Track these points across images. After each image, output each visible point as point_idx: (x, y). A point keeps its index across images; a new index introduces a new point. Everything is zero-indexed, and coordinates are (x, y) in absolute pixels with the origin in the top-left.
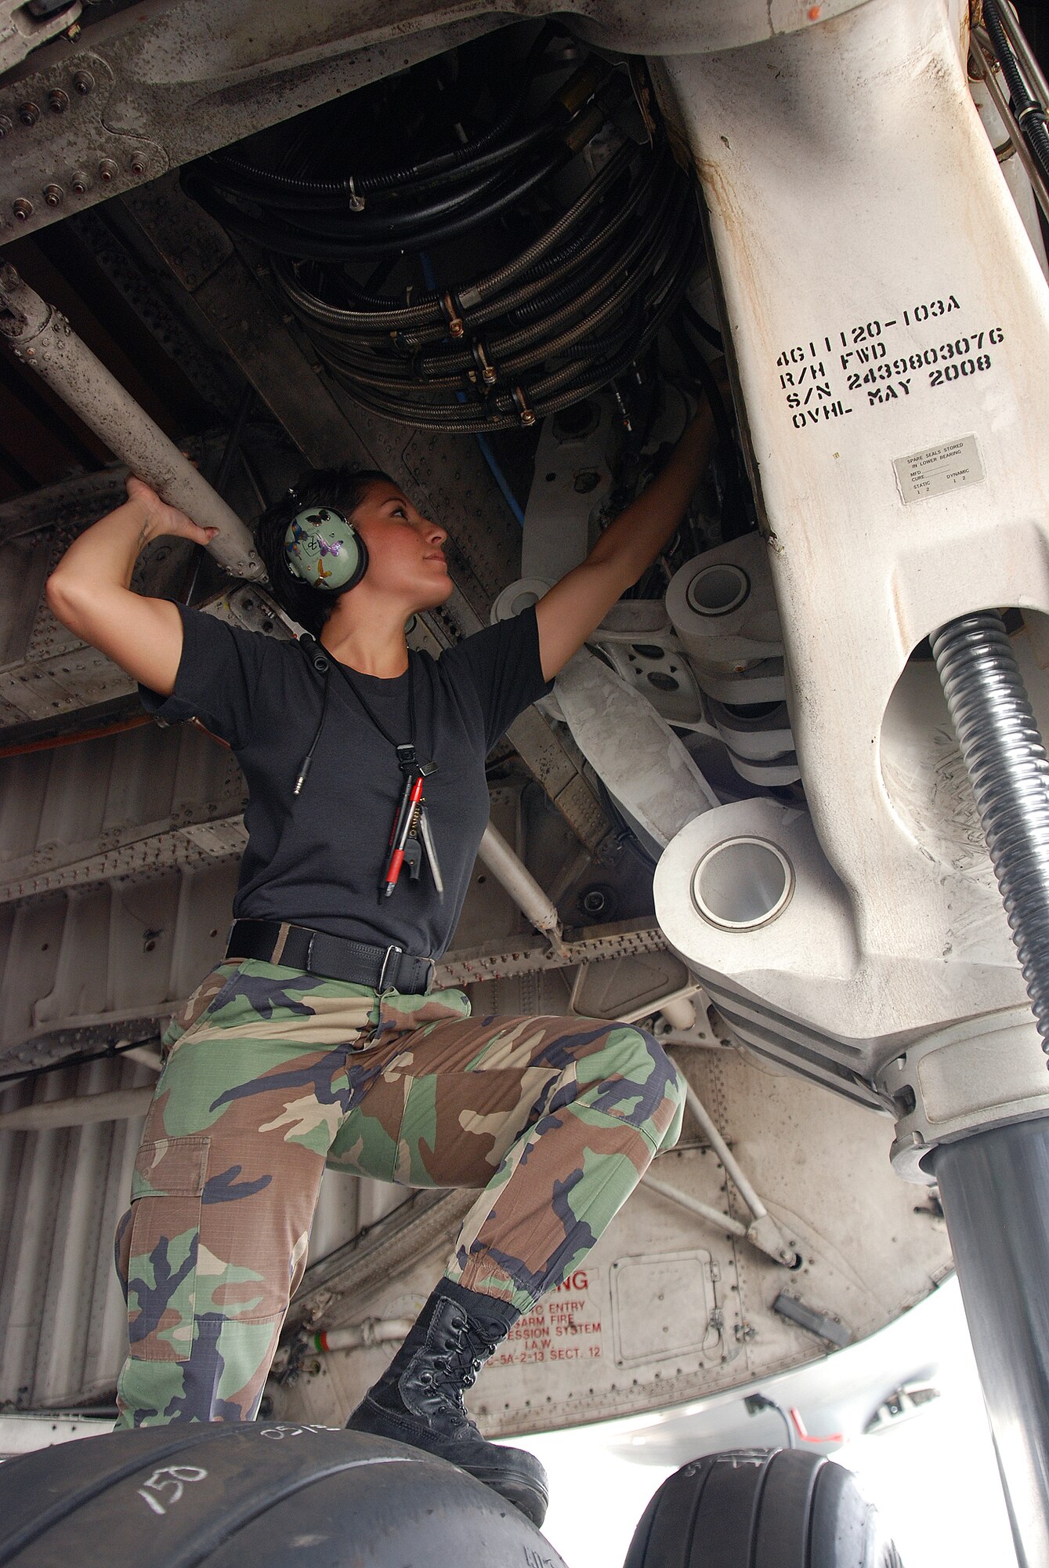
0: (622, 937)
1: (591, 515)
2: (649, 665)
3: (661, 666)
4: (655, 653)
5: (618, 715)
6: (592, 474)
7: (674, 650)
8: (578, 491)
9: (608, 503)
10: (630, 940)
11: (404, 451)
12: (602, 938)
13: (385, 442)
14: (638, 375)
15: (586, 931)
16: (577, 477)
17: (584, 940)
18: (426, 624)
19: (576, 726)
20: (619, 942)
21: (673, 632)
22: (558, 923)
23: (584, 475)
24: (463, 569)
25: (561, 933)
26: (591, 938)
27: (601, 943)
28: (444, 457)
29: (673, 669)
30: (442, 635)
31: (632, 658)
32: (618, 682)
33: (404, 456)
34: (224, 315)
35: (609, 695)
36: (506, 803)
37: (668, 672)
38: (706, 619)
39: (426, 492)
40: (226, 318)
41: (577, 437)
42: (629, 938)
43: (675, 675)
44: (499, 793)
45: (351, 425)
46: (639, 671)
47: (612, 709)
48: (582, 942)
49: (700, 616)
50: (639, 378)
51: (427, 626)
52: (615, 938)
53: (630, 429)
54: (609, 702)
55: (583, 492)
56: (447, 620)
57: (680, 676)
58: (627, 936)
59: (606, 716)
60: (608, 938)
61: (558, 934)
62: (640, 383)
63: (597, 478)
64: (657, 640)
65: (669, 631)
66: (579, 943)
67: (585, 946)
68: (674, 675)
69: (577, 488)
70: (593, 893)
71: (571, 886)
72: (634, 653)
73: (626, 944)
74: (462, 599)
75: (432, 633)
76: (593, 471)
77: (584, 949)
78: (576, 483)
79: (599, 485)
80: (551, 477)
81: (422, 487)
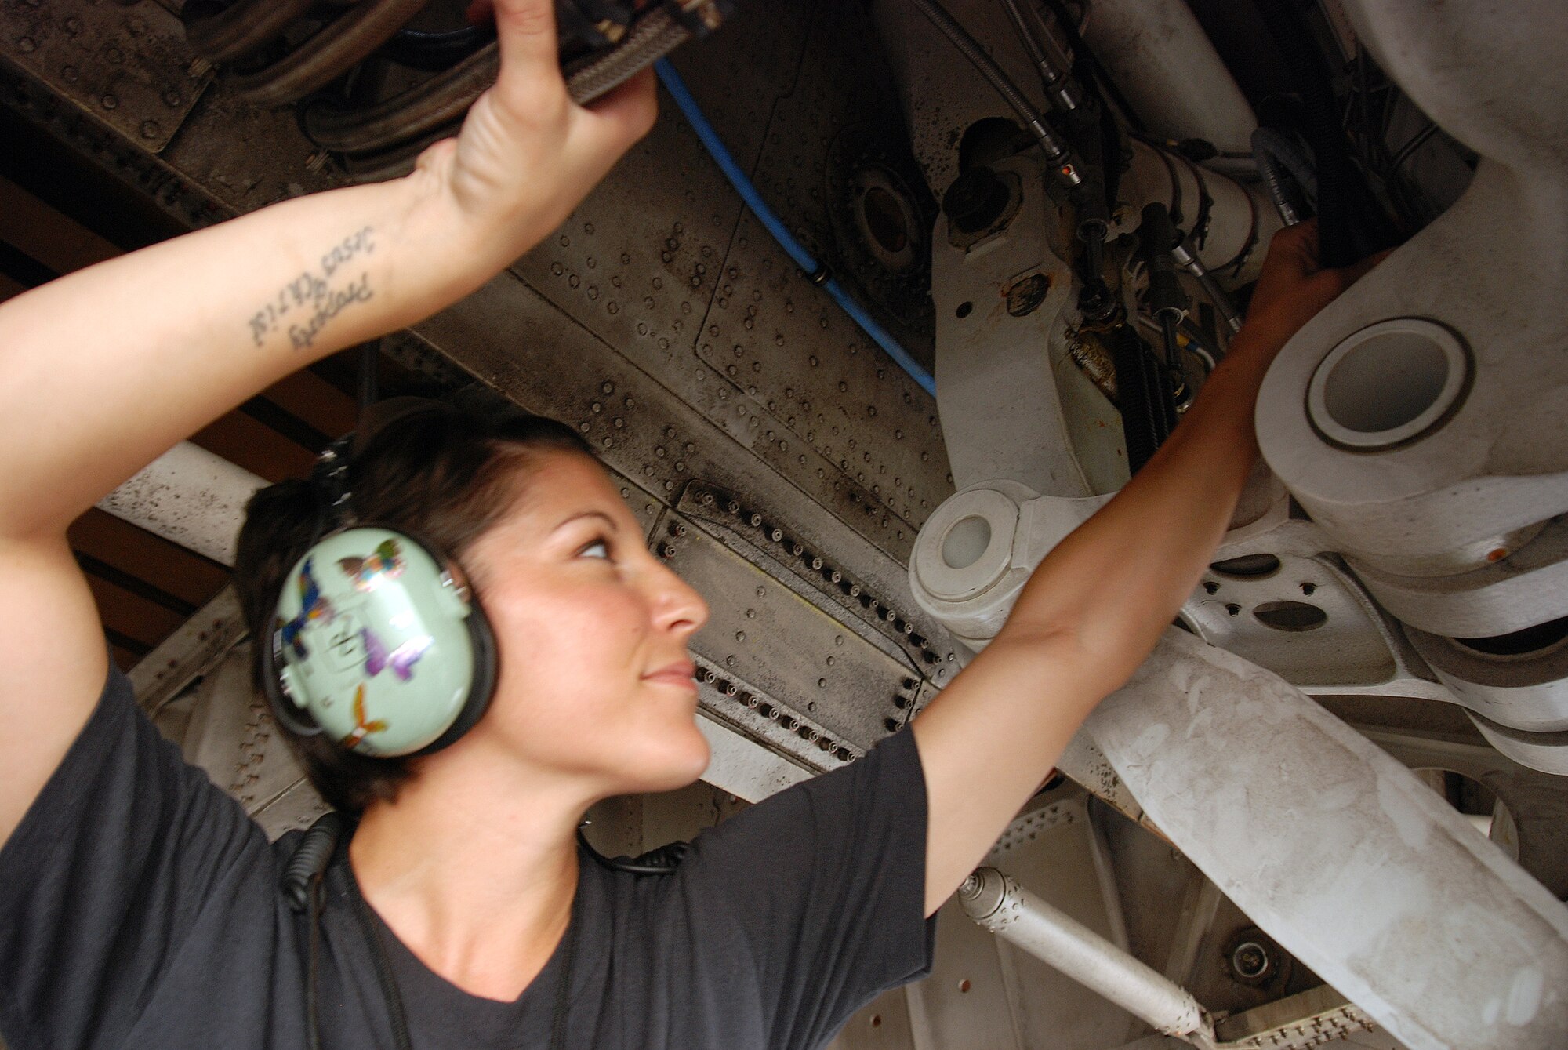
0: (1317, 1019)
1: (1052, 348)
2: (1253, 594)
3: (1282, 588)
4: (1264, 567)
5: (1224, 729)
6: (1033, 278)
7: (1309, 550)
8: (1014, 314)
9: (1077, 318)
10: (1331, 1020)
11: (696, 340)
12: (1284, 1027)
13: (653, 335)
14: (1064, 94)
15: (1252, 1016)
16: (1009, 294)
17: (1251, 1033)
18: (831, 616)
19: (1136, 772)
20: (1313, 1026)
21: (1298, 511)
22: (1203, 1015)
23: (1018, 285)
24: (868, 509)
25: (1212, 1030)
26: (1264, 1030)
27: (1284, 1035)
28: (779, 337)
29: (1308, 588)
30: (865, 626)
31: (1211, 587)
32: (1200, 653)
33: (699, 351)
34: (247, 183)
35: (1189, 685)
36: (1070, 821)
37: (1298, 596)
38: (1382, 460)
39: (762, 400)
40: (253, 187)
41: (991, 232)
42: (1328, 1017)
43: (1315, 599)
44: (1055, 810)
45: (574, 321)
46: (1233, 609)
47: (1205, 718)
48: (1252, 1037)
49: (1353, 458)
50: (1067, 99)
51: (835, 619)
52: (1305, 1023)
53: (1076, 180)
54: (1193, 700)
55: (1024, 312)
56: (865, 599)
57: (1329, 598)
58: (1324, 1016)
59: (1196, 735)
60: (1293, 1024)
61: (1207, 1035)
62: (1072, 107)
63: (1043, 283)
64: (1260, 541)
65: (1286, 511)
66: (1247, 1039)
67: (1258, 1043)
68: (1313, 600)
69: (1013, 311)
70: (1243, 946)
71: (1205, 939)
72: (1215, 578)
73: (1327, 1026)
74: (882, 559)
75: (847, 627)
76: (1032, 274)
77: (1257, 1047)
78: (1009, 303)
79: (1051, 290)
80: (964, 310)
81: (750, 394)
